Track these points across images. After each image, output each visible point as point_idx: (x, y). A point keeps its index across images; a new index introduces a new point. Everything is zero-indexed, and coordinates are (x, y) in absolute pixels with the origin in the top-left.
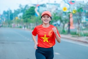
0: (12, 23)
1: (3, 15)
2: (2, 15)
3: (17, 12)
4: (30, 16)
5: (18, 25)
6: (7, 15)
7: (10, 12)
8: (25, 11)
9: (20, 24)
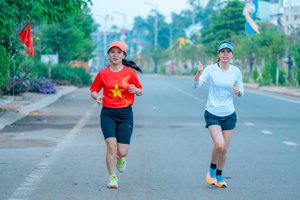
0: (167, 57)
1: (135, 33)
2: (131, 32)
3: (183, 21)
4: (228, 36)
5: (186, 67)
6: (147, 32)
7: (156, 21)
8: (210, 16)
9: (193, 60)
